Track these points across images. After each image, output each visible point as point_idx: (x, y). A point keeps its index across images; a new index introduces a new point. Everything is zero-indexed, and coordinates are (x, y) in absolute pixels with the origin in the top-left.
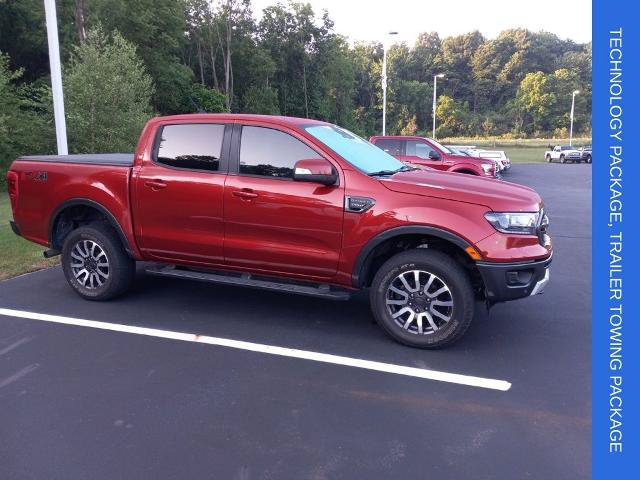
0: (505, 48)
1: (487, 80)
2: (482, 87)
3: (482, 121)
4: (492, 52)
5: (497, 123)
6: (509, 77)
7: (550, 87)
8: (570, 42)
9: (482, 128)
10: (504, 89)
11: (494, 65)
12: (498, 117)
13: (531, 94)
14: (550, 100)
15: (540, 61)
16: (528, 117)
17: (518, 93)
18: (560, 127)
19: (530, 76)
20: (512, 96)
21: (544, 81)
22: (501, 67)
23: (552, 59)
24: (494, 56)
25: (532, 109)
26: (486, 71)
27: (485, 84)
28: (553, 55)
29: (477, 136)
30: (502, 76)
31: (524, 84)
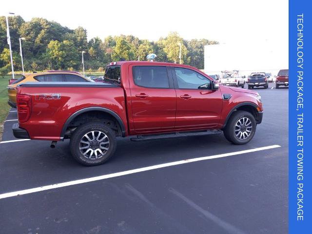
0: (36, 27)
1: (30, 42)
2: (28, 45)
3: (31, 63)
4: (30, 28)
5: (39, 64)
6: (41, 42)
7: (62, 48)
8: (67, 28)
9: (32, 67)
10: (39, 47)
11: (32, 34)
12: (39, 61)
13: (54, 51)
14: (63, 54)
15: (55, 35)
16: (54, 62)
17: (47, 50)
18: (70, 67)
19: (52, 42)
20: (44, 51)
21: (59, 45)
22: (36, 36)
23: (60, 35)
24: (31, 30)
25: (55, 58)
26: (29, 37)
27: (29, 44)
28: (61, 33)
29: (29, 71)
30: (38, 40)
31: (50, 46)
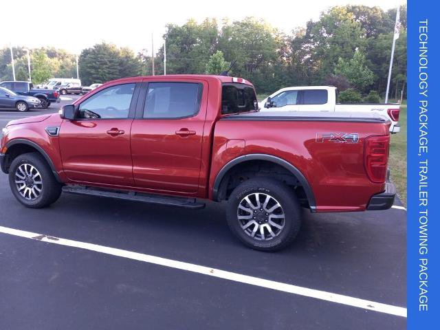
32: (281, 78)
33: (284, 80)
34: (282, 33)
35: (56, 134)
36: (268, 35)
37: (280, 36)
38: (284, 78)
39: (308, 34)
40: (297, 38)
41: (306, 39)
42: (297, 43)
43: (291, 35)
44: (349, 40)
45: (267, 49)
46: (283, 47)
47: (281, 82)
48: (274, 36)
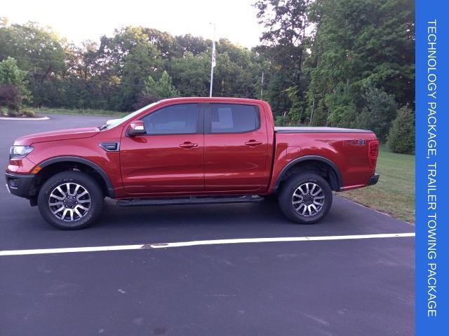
32: (78, 92)
33: (83, 94)
34: (72, 44)
35: (116, 149)
36: (56, 45)
37: (70, 46)
38: (82, 92)
39: (102, 48)
40: (90, 51)
41: (101, 53)
42: (90, 56)
43: (82, 47)
44: (146, 59)
45: (57, 60)
46: (73, 59)
47: (79, 96)
48: (63, 47)
